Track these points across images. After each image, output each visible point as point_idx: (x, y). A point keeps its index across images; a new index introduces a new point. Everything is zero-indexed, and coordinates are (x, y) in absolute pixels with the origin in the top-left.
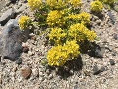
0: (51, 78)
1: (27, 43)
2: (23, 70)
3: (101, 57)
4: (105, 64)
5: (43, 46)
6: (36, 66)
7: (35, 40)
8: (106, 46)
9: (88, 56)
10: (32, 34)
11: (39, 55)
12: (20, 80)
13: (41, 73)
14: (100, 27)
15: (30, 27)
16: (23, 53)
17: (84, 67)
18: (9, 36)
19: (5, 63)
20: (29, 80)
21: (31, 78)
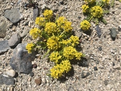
0: (54, 83)
1: (35, 61)
2: (36, 80)
3: (87, 66)
4: (90, 70)
5: (46, 63)
6: (44, 76)
7: (40, 59)
8: (91, 57)
9: (78, 66)
10: (38, 55)
11: (45, 69)
12: (35, 86)
13: (47, 81)
14: (88, 42)
15: (35, 49)
16: (34, 68)
17: (75, 74)
18: (21, 59)
19: (22, 77)
20: (41, 85)
21: (42, 84)
